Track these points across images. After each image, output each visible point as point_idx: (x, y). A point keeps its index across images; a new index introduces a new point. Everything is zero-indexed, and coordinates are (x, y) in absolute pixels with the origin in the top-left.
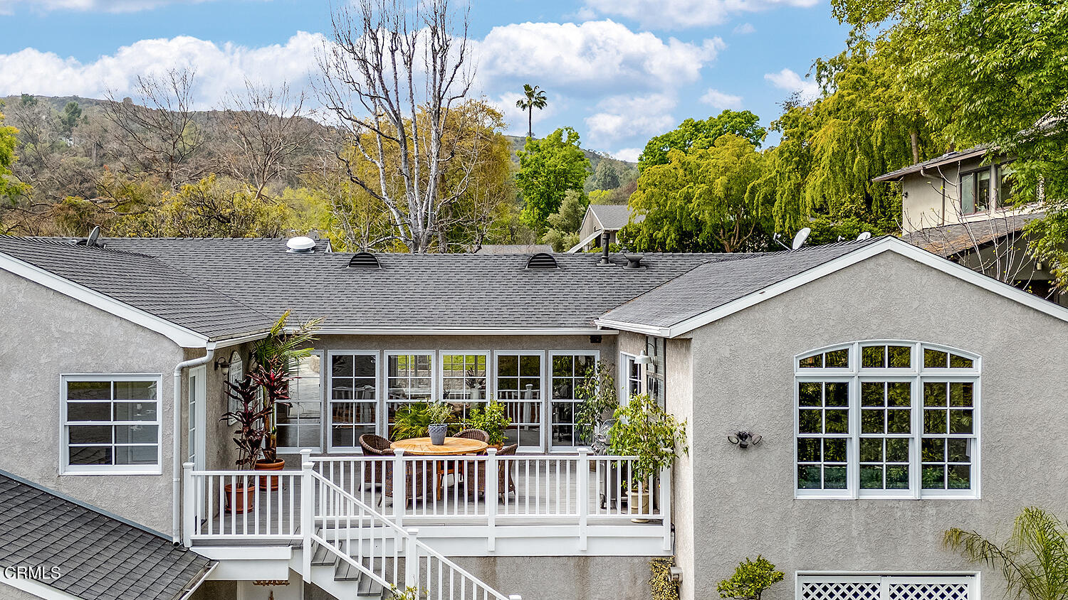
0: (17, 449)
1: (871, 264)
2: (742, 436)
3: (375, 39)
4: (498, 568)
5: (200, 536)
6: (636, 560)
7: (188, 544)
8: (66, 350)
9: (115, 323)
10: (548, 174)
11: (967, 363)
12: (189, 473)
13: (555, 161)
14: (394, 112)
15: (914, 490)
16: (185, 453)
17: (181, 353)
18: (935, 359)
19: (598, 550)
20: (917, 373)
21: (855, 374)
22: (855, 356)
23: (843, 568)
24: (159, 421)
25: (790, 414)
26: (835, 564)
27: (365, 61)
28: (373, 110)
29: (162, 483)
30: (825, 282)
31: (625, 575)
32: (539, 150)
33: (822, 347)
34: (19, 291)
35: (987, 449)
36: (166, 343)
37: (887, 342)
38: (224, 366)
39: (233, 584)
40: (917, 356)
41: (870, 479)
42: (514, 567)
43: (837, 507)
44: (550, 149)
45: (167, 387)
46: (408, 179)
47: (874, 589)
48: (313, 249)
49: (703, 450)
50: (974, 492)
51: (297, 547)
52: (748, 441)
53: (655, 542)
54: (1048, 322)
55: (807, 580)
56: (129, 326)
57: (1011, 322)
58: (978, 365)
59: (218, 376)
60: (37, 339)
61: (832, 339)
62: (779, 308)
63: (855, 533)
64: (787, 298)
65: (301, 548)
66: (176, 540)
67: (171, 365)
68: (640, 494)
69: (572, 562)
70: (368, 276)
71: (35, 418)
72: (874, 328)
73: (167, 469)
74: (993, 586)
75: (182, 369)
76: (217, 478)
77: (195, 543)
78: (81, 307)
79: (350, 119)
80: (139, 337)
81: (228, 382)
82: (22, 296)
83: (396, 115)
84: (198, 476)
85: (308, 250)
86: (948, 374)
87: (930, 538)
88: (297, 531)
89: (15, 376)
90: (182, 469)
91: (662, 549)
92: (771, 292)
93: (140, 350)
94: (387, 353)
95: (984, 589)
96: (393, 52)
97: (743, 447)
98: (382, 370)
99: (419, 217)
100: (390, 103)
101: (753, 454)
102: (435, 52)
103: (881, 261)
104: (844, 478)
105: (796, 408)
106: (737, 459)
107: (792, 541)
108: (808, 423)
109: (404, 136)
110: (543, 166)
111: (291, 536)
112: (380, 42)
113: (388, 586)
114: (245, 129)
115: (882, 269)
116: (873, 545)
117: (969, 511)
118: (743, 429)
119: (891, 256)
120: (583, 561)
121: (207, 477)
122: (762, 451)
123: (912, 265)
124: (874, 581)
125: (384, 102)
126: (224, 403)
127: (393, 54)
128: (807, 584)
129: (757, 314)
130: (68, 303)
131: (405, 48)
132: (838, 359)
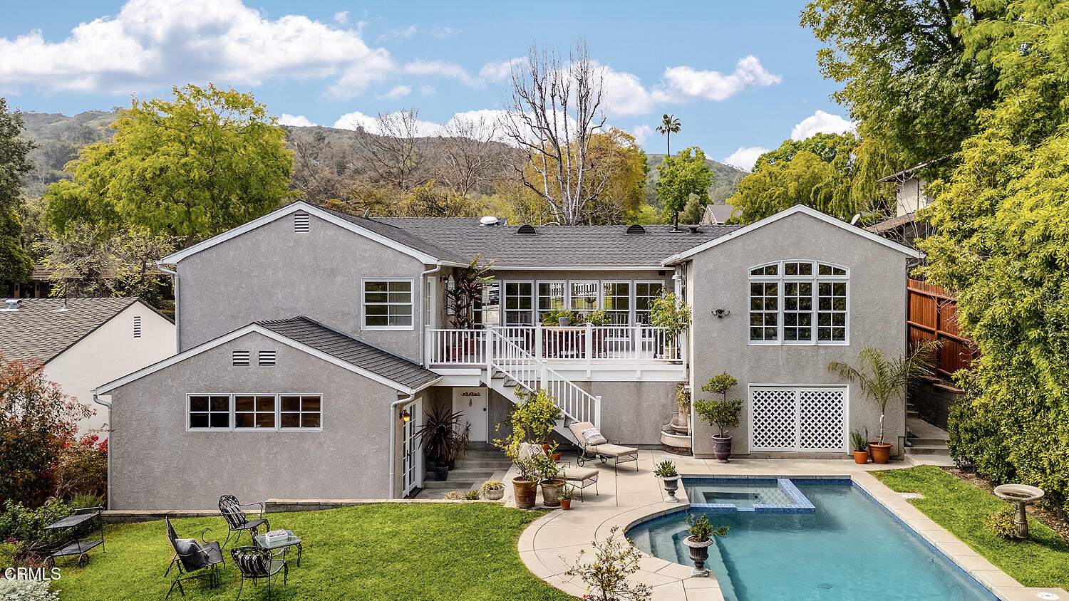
0: (339, 317)
1: (790, 219)
2: (720, 312)
3: (540, 89)
4: (592, 388)
5: (433, 363)
6: (668, 384)
7: (427, 367)
8: (364, 265)
9: (390, 251)
10: (680, 183)
11: (843, 272)
12: (428, 330)
13: (686, 173)
14: (553, 138)
15: (814, 341)
16: (426, 321)
17: (424, 267)
18: (824, 270)
19: (647, 378)
20: (815, 278)
21: (781, 278)
22: (781, 269)
23: (774, 383)
24: (412, 303)
25: (745, 300)
26: (769, 380)
27: (534, 104)
28: (540, 137)
29: (414, 335)
30: (765, 228)
31: (662, 392)
32: (674, 165)
33: (763, 265)
34: (340, 234)
35: (853, 318)
36: (416, 262)
37: (798, 261)
38: (445, 279)
39: (449, 389)
40: (815, 269)
41: (790, 335)
42: (601, 387)
43: (771, 349)
44: (682, 164)
45: (417, 286)
46: (563, 183)
47: (792, 394)
48: (496, 223)
49: (698, 319)
50: (846, 343)
51: (484, 370)
52: (723, 314)
53: (678, 374)
54: (886, 250)
55: (756, 389)
56: (397, 253)
57: (866, 250)
58: (848, 273)
59: (441, 285)
60: (349, 259)
61: (768, 260)
62: (740, 243)
63: (781, 364)
64: (744, 237)
65: (486, 370)
66: (421, 364)
67: (419, 274)
68: (670, 348)
69: (632, 385)
70: (528, 239)
71: (348, 301)
72: (791, 253)
73: (417, 328)
74: (856, 392)
75: (424, 275)
76: (442, 333)
77: (431, 366)
78: (372, 243)
79: (524, 143)
80: (402, 258)
81: (447, 290)
82: (342, 237)
83: (554, 139)
84: (432, 331)
85: (493, 224)
86: (832, 278)
87: (822, 366)
88: (484, 361)
89: (338, 279)
90: (424, 327)
91: (681, 377)
92: (735, 234)
93: (403, 265)
94: (538, 282)
95: (851, 393)
96: (553, 97)
97: (720, 317)
98: (535, 292)
99: (570, 209)
100: (550, 132)
101: (726, 321)
102: (581, 97)
103: (795, 217)
104: (776, 335)
105: (749, 297)
106: (717, 323)
107: (746, 368)
108: (755, 305)
109: (560, 154)
110: (677, 176)
111: (481, 363)
112: (544, 90)
113: (532, 390)
114: (454, 151)
115: (796, 221)
116: (791, 370)
117: (843, 352)
118: (720, 308)
119: (800, 215)
120: (639, 384)
121: (437, 332)
122: (730, 319)
123: (812, 220)
124: (792, 390)
125: (546, 130)
126: (445, 300)
127: (553, 98)
128: (756, 392)
129: (728, 246)
130: (365, 241)
131: (562, 94)
132: (772, 270)
